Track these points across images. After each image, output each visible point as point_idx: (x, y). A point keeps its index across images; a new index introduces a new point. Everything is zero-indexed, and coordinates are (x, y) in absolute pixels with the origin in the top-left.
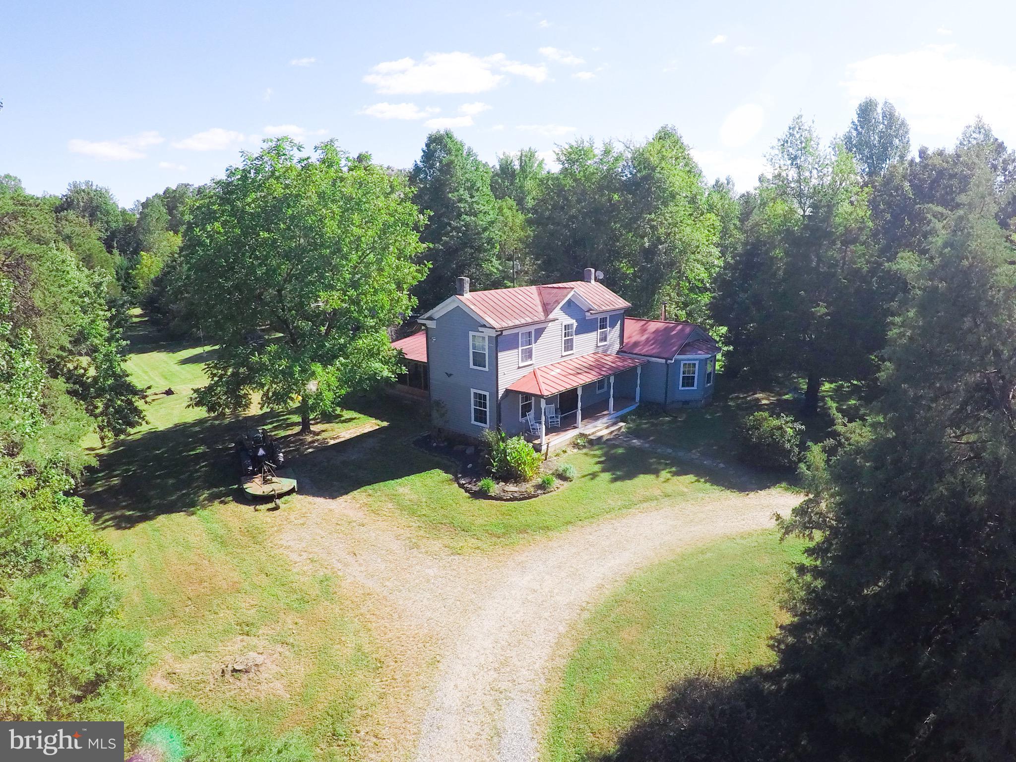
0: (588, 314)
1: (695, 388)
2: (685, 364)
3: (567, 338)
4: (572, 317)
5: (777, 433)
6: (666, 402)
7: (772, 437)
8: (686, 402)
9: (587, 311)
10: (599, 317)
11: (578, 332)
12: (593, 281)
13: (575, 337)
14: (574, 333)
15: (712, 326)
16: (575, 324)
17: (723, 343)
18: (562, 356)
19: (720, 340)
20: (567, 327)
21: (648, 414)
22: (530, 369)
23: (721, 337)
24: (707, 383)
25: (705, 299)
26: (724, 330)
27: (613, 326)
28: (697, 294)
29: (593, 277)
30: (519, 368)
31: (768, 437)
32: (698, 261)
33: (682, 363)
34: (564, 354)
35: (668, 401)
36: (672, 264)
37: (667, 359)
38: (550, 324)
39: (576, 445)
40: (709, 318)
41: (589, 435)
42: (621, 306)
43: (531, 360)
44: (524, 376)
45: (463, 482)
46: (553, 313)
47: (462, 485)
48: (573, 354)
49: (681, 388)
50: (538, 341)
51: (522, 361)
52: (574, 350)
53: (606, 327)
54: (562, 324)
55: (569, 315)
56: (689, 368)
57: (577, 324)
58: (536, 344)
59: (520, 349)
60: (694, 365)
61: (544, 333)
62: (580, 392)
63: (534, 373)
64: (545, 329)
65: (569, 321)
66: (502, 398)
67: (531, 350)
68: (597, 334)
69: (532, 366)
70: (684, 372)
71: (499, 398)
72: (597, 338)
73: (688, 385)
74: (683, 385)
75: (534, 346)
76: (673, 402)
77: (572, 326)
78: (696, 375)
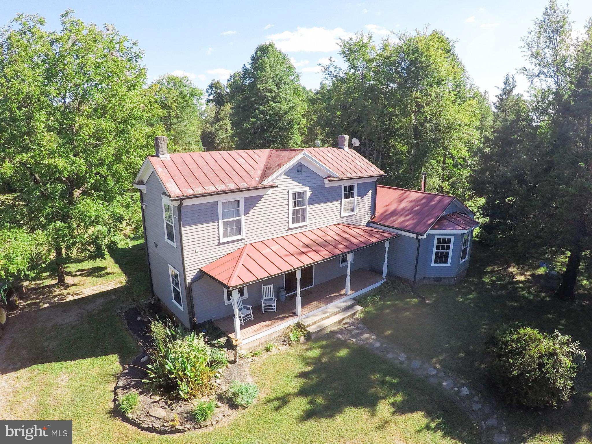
0: (326, 181)
1: (449, 264)
2: (439, 240)
3: (296, 208)
4: (304, 184)
5: (549, 363)
6: (415, 279)
7: (540, 370)
8: (438, 279)
9: (326, 178)
10: (344, 184)
11: (313, 201)
12: (346, 148)
13: (308, 207)
14: (307, 202)
15: (471, 197)
16: (309, 193)
17: (480, 214)
18: (289, 229)
19: (478, 211)
20: (295, 195)
21: (393, 293)
22: (240, 245)
23: (478, 208)
24: (463, 258)
25: (466, 173)
26: (482, 201)
27: (362, 194)
28: (459, 169)
29: (347, 143)
30: (220, 244)
31: (534, 370)
32: (460, 138)
33: (436, 238)
34: (292, 226)
35: (418, 277)
36: (436, 141)
37: (418, 234)
38: (270, 191)
39: (286, 340)
40: (469, 189)
41: (309, 325)
42: (372, 174)
43: (240, 234)
44: (229, 253)
45: (120, 384)
46: (270, 178)
47: (117, 388)
48: (306, 226)
49: (433, 264)
50: (251, 212)
51: (225, 236)
52: (308, 222)
53: (353, 197)
54: (288, 192)
55: (300, 181)
56: (444, 244)
57: (311, 192)
58: (248, 215)
59: (221, 222)
60: (449, 241)
61: (260, 202)
62: (299, 276)
63: (243, 250)
64: (260, 197)
65: (299, 188)
66: (194, 280)
67: (239, 222)
68: (341, 204)
69: (240, 242)
70: (438, 248)
71: (188, 281)
72: (341, 208)
73: (441, 262)
74: (436, 261)
75: (243, 215)
76: (424, 278)
77: (304, 194)
78: (451, 251)
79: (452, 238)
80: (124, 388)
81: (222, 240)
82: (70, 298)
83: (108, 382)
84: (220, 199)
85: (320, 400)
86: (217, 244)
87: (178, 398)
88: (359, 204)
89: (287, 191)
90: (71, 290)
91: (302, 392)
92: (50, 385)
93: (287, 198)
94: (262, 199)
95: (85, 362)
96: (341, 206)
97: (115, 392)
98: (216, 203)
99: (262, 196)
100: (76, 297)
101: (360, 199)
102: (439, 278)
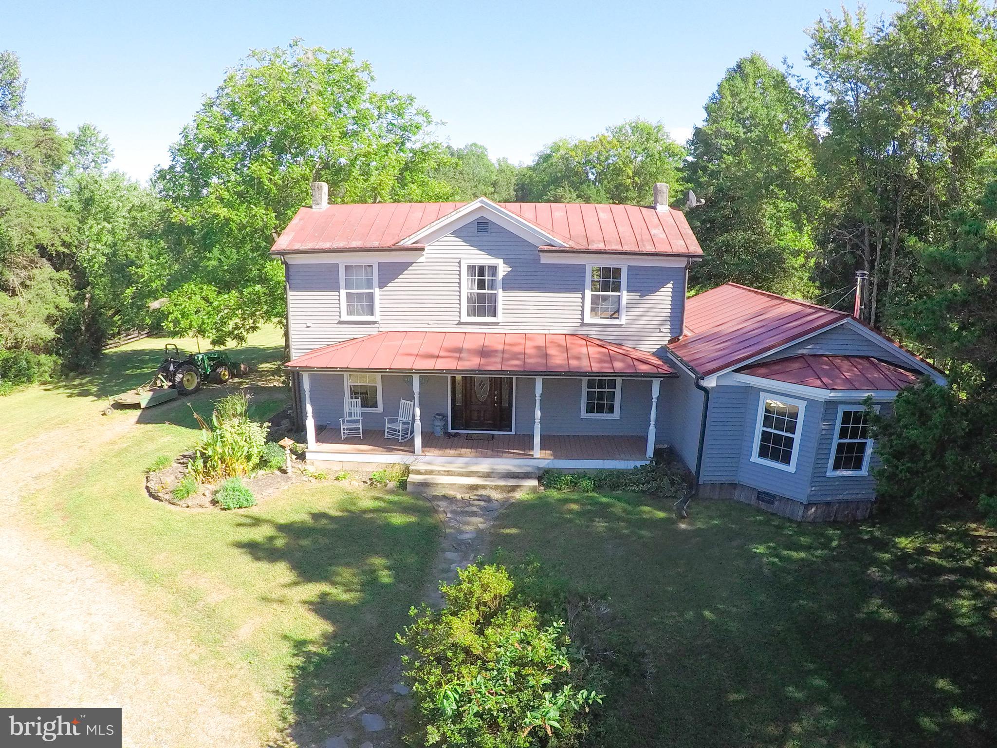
1: (791, 468)
2: (769, 404)
3: (477, 291)
4: (493, 253)
8: (767, 497)
9: (539, 247)
10: (590, 263)
11: (509, 284)
13: (501, 294)
14: (499, 284)
18: (460, 323)
20: (473, 269)
22: (372, 330)
24: (841, 467)
27: (641, 289)
30: (340, 322)
33: (763, 398)
34: (466, 319)
38: (423, 258)
43: (373, 315)
44: (354, 339)
48: (497, 324)
49: (755, 458)
50: (390, 284)
51: (350, 313)
52: (500, 317)
53: (617, 288)
54: (459, 263)
55: (485, 248)
56: (782, 416)
57: (510, 269)
58: (385, 289)
59: (343, 292)
60: (796, 411)
61: (406, 272)
64: (406, 266)
65: (484, 259)
67: (371, 297)
68: (583, 298)
69: (372, 326)
72: (583, 307)
73: (775, 457)
74: (763, 453)
75: (377, 292)
76: (734, 486)
77: (493, 269)
78: (797, 437)
79: (802, 407)
81: (345, 317)
84: (342, 260)
86: (337, 322)
88: (630, 305)
89: (458, 260)
93: (458, 273)
94: (410, 268)
96: (583, 303)
98: (337, 266)
99: (410, 264)
101: (638, 297)
102: (768, 494)
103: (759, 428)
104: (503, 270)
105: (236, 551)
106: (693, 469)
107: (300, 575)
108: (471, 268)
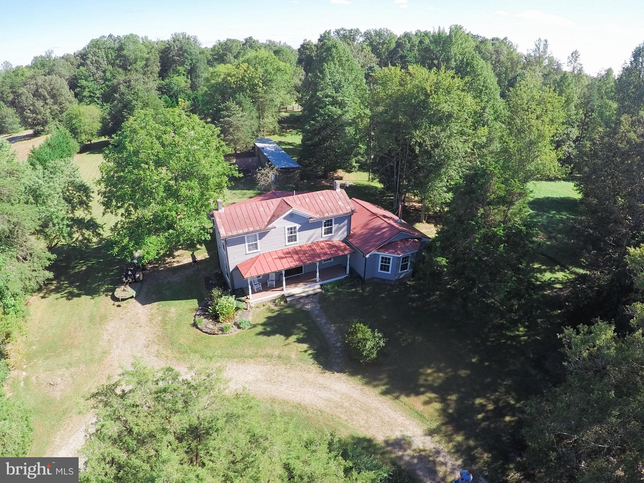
0: (310, 220)
1: (390, 272)
2: (383, 258)
3: (290, 235)
4: (295, 223)
6: (364, 278)
10: (323, 220)
11: (300, 231)
13: (297, 234)
14: (297, 232)
18: (285, 246)
22: (257, 254)
24: (402, 270)
27: (339, 224)
33: (381, 256)
34: (288, 244)
35: (367, 277)
37: (364, 254)
39: (275, 302)
43: (257, 249)
44: (250, 259)
45: (198, 313)
46: (272, 224)
47: (196, 315)
48: (296, 243)
49: (379, 271)
50: (263, 239)
51: (249, 250)
52: (298, 241)
55: (293, 221)
56: (386, 260)
57: (301, 226)
59: (247, 244)
60: (389, 259)
62: (284, 273)
63: (258, 256)
65: (292, 225)
66: (233, 270)
67: (256, 244)
70: (382, 262)
71: (231, 270)
72: (322, 233)
73: (385, 270)
74: (381, 269)
75: (258, 241)
76: (373, 278)
77: (295, 228)
78: (391, 265)
79: (392, 258)
80: (198, 315)
81: (248, 252)
82: (175, 265)
83: (192, 312)
84: (246, 236)
85: (268, 329)
86: (245, 254)
87: (219, 322)
88: (335, 229)
90: (177, 259)
91: (262, 325)
92: (167, 312)
93: (284, 231)
94: (268, 233)
95: (183, 302)
96: (322, 231)
97: (195, 316)
98: (244, 237)
99: (269, 231)
100: (179, 264)
101: (337, 226)
102: (383, 279)
103: (380, 263)
104: (298, 226)
105: (258, 336)
106: (363, 276)
107: (285, 336)
108: (288, 229)
